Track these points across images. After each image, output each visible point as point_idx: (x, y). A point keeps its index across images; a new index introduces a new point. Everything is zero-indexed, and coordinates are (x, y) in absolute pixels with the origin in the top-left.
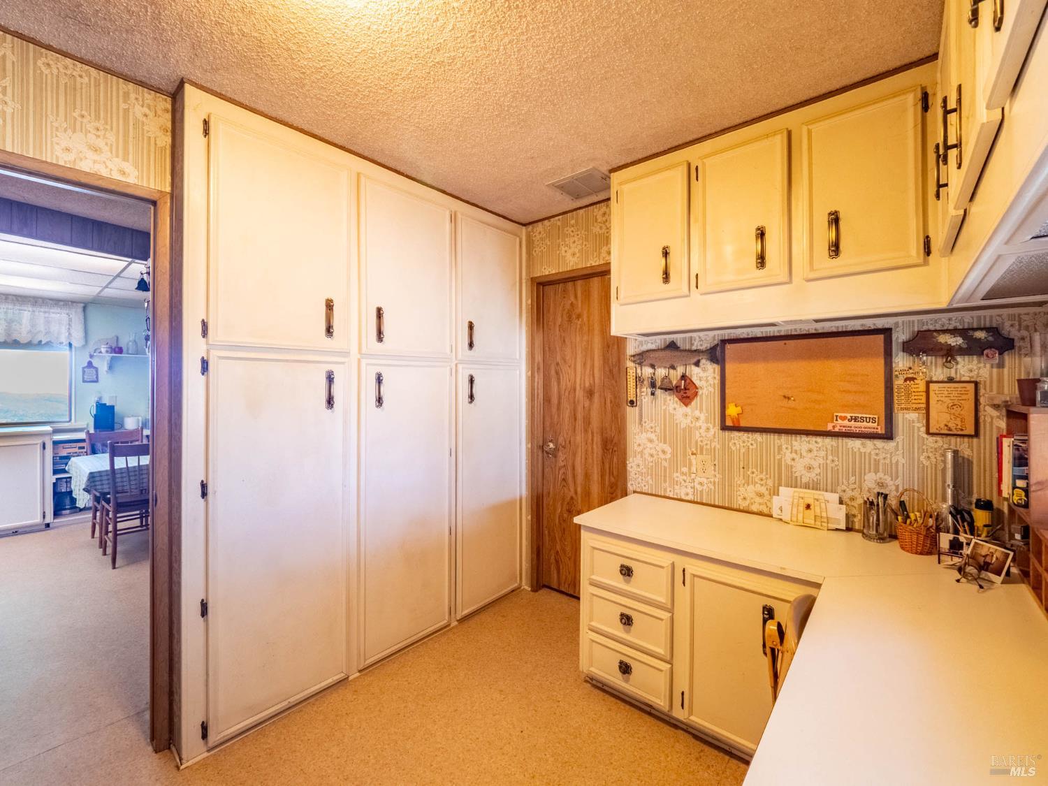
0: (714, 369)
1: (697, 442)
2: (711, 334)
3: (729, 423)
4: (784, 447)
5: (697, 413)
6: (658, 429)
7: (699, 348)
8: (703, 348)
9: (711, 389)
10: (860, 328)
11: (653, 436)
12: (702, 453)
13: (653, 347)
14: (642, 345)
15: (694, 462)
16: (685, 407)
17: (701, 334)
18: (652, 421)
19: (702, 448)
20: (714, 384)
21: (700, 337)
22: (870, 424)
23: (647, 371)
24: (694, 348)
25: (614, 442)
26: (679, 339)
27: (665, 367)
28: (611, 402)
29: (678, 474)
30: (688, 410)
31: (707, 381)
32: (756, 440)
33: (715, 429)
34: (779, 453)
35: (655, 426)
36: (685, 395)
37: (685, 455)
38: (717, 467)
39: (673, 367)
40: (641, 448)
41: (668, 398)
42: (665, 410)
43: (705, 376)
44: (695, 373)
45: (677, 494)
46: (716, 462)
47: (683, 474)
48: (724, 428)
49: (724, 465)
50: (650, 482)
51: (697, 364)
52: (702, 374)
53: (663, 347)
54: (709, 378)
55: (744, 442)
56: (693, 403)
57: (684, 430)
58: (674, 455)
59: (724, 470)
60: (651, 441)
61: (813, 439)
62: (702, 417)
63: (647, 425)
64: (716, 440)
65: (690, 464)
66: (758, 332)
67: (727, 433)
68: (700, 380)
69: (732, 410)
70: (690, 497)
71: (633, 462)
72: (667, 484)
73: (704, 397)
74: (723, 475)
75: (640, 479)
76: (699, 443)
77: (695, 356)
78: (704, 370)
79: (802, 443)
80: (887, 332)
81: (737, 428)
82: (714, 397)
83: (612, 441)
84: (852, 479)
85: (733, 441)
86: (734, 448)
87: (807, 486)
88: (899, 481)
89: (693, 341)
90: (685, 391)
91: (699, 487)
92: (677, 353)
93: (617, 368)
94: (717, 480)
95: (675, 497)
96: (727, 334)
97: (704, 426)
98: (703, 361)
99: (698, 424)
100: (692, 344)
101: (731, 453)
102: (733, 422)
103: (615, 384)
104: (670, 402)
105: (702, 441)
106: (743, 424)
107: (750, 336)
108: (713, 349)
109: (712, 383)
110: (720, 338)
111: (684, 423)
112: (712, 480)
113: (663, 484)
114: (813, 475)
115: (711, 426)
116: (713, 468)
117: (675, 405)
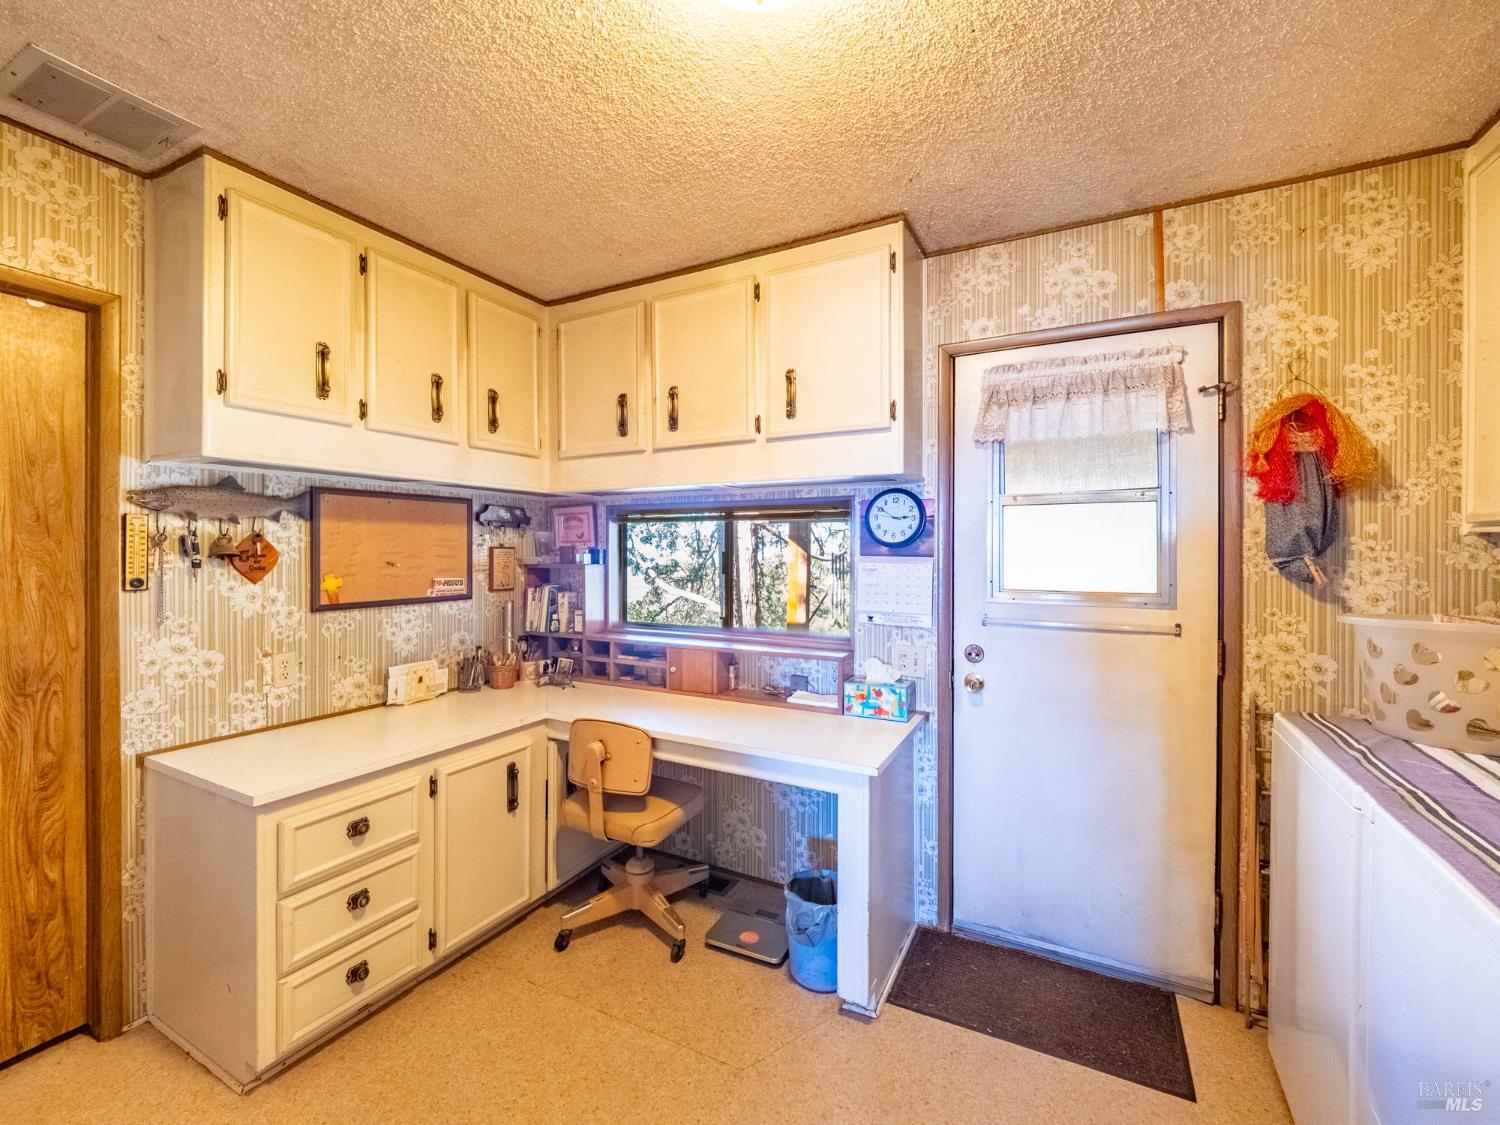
0: (300, 527)
1: (273, 635)
2: (297, 475)
3: (324, 601)
4: (384, 621)
5: (273, 592)
6: (196, 628)
7: (277, 493)
8: (283, 494)
9: (295, 555)
10: (447, 495)
11: (186, 641)
12: (280, 651)
13: (185, 480)
14: (158, 475)
15: (268, 667)
16: (251, 585)
17: (281, 474)
18: (182, 614)
19: (280, 643)
20: (300, 548)
21: (278, 478)
22: (459, 587)
23: (173, 525)
24: (269, 492)
25: (51, 674)
26: (239, 475)
27: (212, 519)
28: (41, 586)
29: (239, 694)
30: (257, 588)
31: (289, 543)
32: (354, 619)
33: (301, 612)
34: (379, 630)
35: (190, 623)
36: (256, 565)
37: (250, 659)
38: (303, 665)
39: (234, 520)
40: (156, 668)
41: (218, 571)
42: (211, 594)
43: (287, 536)
44: (271, 531)
45: (236, 726)
46: (303, 660)
47: (247, 691)
48: (316, 608)
49: (313, 659)
50: (179, 724)
51: (276, 518)
52: (281, 533)
53: (206, 483)
54: (293, 540)
55: (340, 624)
56: (267, 578)
57: (250, 620)
58: (229, 665)
59: (313, 667)
60: (180, 650)
61: (411, 608)
62: (282, 596)
63: (171, 624)
64: (303, 628)
65: (262, 671)
66: (357, 484)
67: (318, 616)
68: (279, 543)
69: (329, 584)
70: (261, 724)
71: (137, 698)
72: (217, 717)
73: (284, 567)
74: (313, 676)
75: (152, 729)
76: (277, 637)
77: (270, 504)
78: (285, 528)
79: (401, 614)
80: (469, 502)
81: (335, 607)
82: (300, 568)
83: (46, 672)
84: (442, 642)
85: (325, 625)
86: (327, 635)
87: (406, 661)
88: (473, 636)
89: (267, 483)
90: (252, 560)
91: (274, 703)
92: (240, 498)
93: (61, 513)
94: (303, 684)
95: (233, 732)
96: (318, 480)
97: (284, 611)
98: (284, 514)
99: (274, 609)
100: (264, 487)
101: (323, 641)
102: (330, 599)
103: (53, 546)
104: (223, 579)
105: (280, 633)
106: (342, 601)
107: (347, 487)
108: (297, 498)
109: (297, 547)
110: (309, 484)
111: (251, 609)
112: (296, 686)
113: (208, 720)
114: (411, 647)
115: (295, 609)
116: (297, 669)
117: (232, 583)
